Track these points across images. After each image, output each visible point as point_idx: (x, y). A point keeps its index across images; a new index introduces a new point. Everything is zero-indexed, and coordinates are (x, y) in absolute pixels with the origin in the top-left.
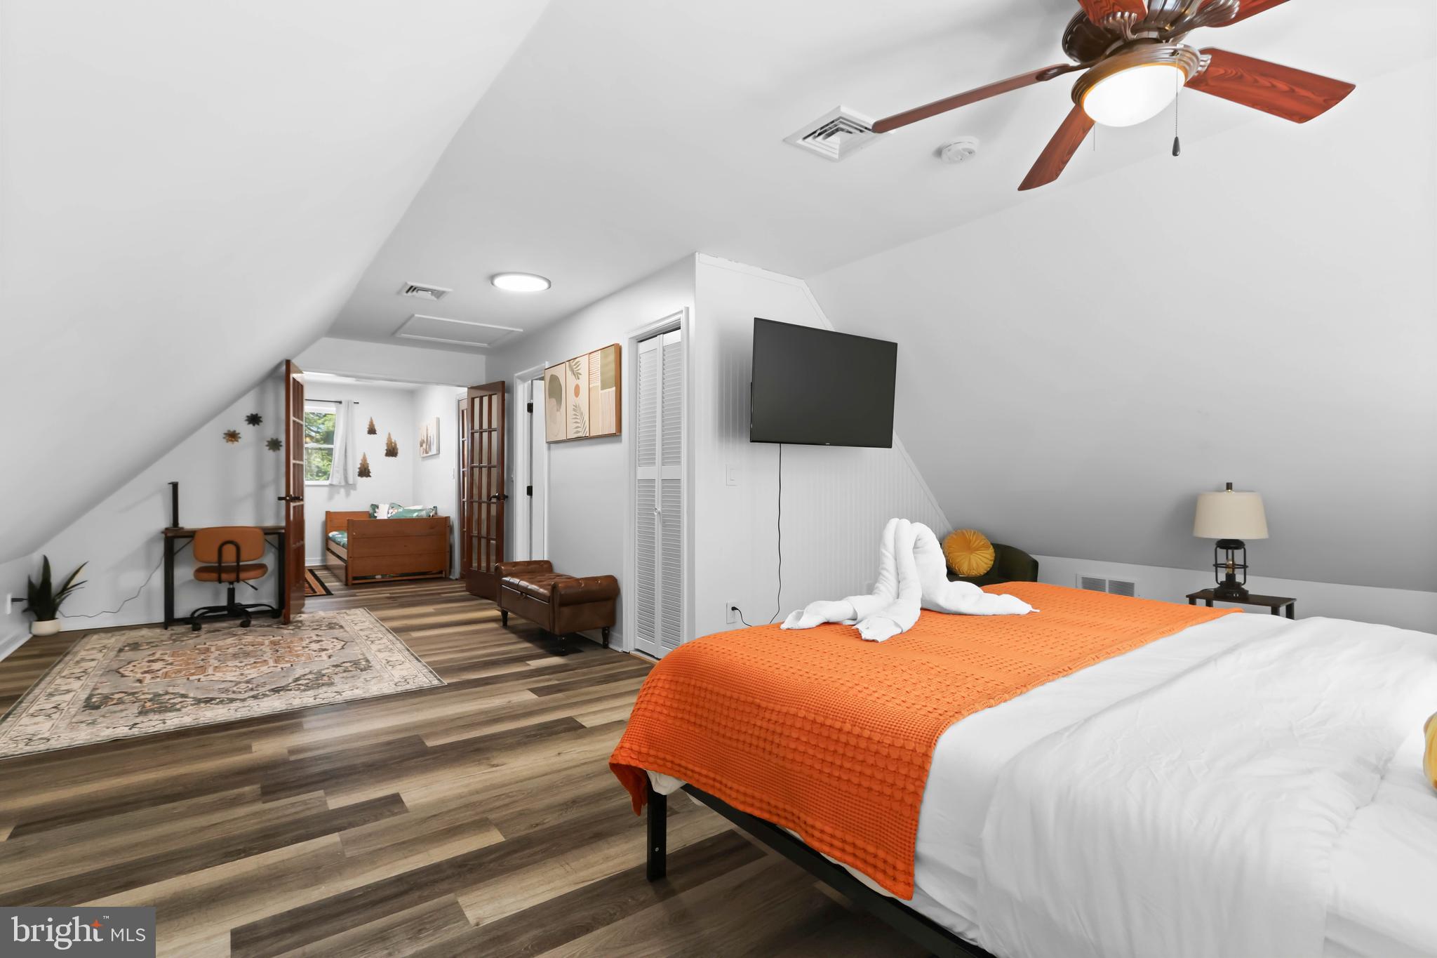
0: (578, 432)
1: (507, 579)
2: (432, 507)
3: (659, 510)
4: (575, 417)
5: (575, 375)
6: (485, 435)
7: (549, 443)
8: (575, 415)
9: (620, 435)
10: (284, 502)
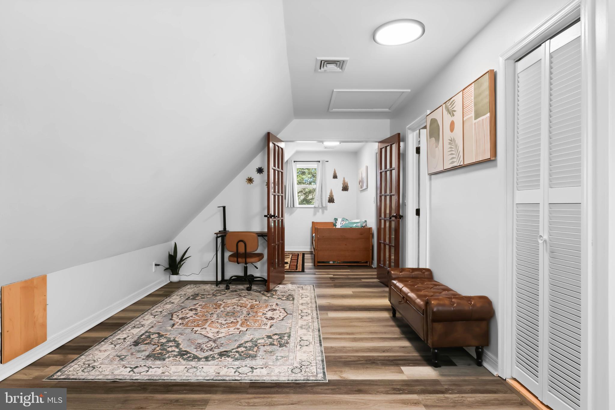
0: (453, 162)
1: (395, 282)
2: (364, 221)
3: (546, 237)
4: (450, 149)
5: (450, 113)
6: (388, 173)
7: (431, 175)
8: (451, 148)
9: (495, 160)
10: (266, 218)
